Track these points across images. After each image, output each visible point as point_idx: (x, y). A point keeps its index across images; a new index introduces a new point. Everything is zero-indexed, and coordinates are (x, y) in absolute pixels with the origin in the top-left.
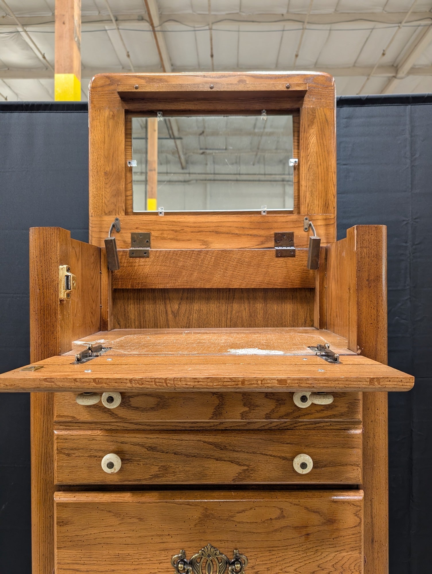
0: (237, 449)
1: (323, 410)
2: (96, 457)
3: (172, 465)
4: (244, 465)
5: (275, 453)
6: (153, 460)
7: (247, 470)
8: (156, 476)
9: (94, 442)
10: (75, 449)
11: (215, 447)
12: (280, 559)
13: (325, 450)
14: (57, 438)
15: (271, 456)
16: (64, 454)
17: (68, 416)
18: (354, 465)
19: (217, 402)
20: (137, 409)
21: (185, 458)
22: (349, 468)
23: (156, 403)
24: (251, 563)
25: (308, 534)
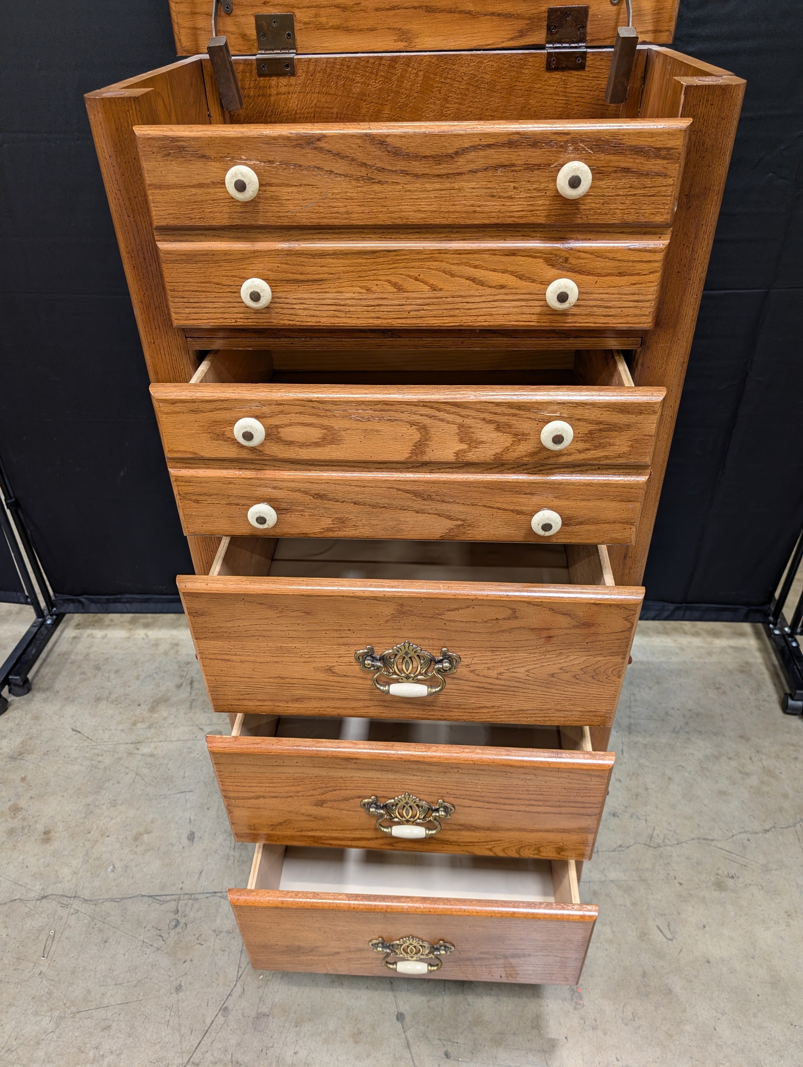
0: (447, 499)
1: (588, 449)
2: (238, 505)
3: (351, 516)
4: (457, 520)
5: (505, 506)
6: (322, 511)
7: (463, 525)
8: (329, 530)
9: (232, 486)
10: (205, 494)
11: (415, 496)
13: (585, 503)
14: (176, 480)
15: (499, 509)
16: (190, 500)
17: (186, 452)
18: (627, 523)
19: (417, 436)
20: (290, 443)
21: (370, 509)
22: (618, 526)
23: (320, 436)
24: (465, 661)
25: (550, 637)
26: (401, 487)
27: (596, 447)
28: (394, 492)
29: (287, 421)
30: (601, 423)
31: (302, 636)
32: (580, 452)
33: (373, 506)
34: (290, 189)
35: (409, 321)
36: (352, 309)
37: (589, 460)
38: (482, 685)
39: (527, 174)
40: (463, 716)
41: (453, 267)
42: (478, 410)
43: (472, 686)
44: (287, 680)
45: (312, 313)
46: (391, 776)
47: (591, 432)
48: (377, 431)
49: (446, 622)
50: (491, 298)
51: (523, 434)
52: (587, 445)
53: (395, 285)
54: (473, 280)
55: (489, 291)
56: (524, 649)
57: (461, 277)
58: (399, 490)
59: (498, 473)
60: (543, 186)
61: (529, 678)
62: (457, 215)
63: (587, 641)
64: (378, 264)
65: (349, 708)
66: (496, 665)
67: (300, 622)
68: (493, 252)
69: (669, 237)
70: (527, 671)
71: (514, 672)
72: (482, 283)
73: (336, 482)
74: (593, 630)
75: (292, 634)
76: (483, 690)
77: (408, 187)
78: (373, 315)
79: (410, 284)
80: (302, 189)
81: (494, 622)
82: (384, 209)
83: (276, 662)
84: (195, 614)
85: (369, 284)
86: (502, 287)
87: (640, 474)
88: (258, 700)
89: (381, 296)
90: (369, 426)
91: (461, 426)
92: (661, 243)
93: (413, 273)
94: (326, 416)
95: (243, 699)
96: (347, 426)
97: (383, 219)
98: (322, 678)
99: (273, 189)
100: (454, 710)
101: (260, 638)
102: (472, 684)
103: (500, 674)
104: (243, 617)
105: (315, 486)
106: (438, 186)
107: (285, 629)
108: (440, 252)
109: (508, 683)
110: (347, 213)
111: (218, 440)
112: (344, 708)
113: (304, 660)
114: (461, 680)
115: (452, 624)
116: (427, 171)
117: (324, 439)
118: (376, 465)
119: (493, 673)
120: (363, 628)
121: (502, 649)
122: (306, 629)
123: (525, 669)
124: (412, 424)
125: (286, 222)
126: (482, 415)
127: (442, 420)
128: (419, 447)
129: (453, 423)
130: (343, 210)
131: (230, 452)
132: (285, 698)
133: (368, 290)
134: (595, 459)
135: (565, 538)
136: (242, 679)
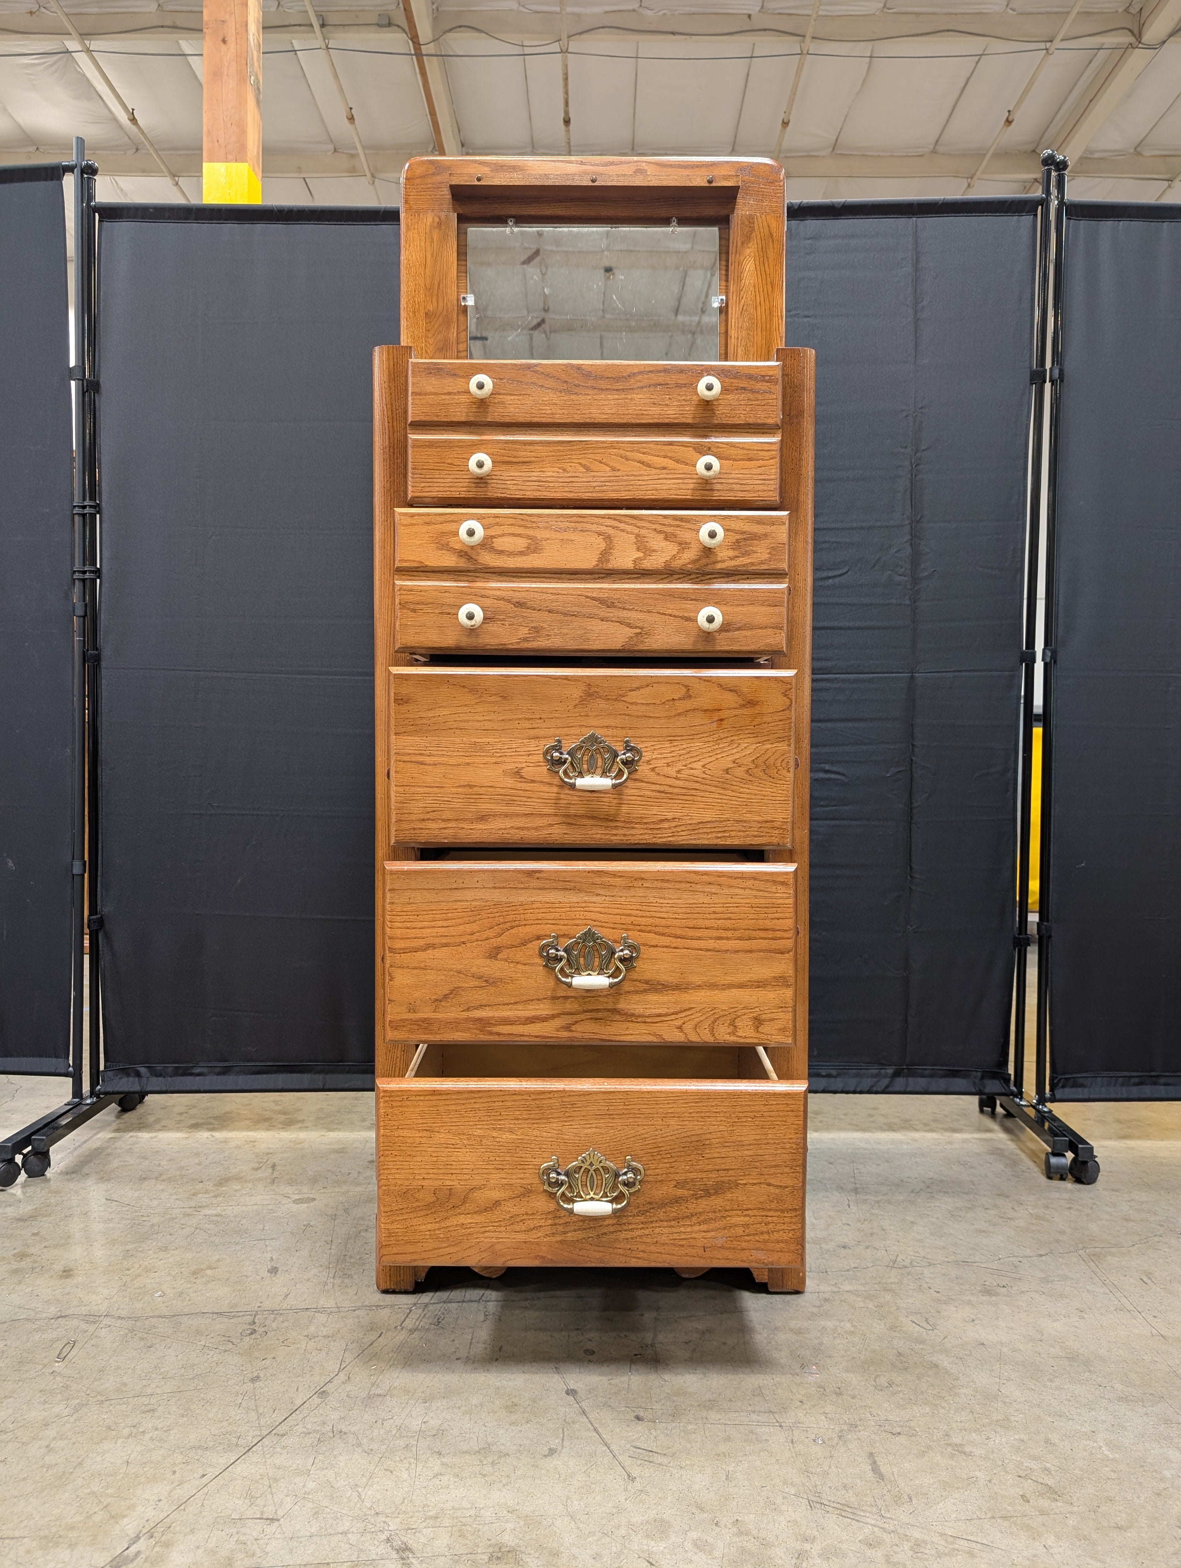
0: (627, 607)
1: (737, 557)
2: (449, 614)
3: (545, 626)
4: (636, 628)
5: (675, 613)
6: (521, 620)
7: (640, 633)
8: (525, 640)
9: (447, 594)
10: (423, 603)
11: (600, 604)
12: (684, 752)
13: (740, 608)
14: (399, 590)
15: (670, 615)
16: (409, 609)
17: (414, 561)
18: (776, 627)
19: (603, 546)
20: (501, 552)
21: (562, 617)
22: (770, 631)
23: (526, 545)
24: (647, 756)
25: (721, 720)
26: (589, 594)
27: (743, 555)
28: (583, 599)
29: (500, 533)
30: (744, 533)
31: (495, 728)
32: (731, 559)
33: (565, 614)
34: (513, 397)
35: (594, 495)
36: (551, 485)
37: (739, 566)
38: (662, 788)
39: (678, 390)
40: (645, 834)
41: (628, 453)
42: (650, 522)
43: (653, 791)
44: (476, 789)
45: (520, 487)
46: (574, 898)
47: (738, 541)
48: (572, 541)
49: (628, 705)
50: (656, 476)
51: (686, 543)
52: (736, 553)
53: (584, 466)
54: (643, 463)
55: (654, 471)
56: (699, 736)
57: (634, 460)
58: (587, 597)
59: (668, 583)
60: (689, 397)
61: (705, 776)
62: (630, 416)
63: (754, 723)
64: (572, 450)
65: (533, 828)
66: (674, 759)
67: (496, 709)
68: (657, 443)
69: (780, 435)
70: (703, 766)
71: (691, 769)
72: (649, 466)
73: (535, 591)
74: (757, 709)
75: (488, 725)
76: (663, 795)
77: (596, 397)
78: (567, 489)
79: (596, 466)
80: (521, 397)
81: (671, 703)
82: (579, 412)
83: (468, 764)
84: (400, 702)
85: (564, 465)
86: (664, 468)
87: (781, 583)
88: (443, 820)
89: (574, 474)
90: (565, 536)
91: (637, 536)
92: (776, 439)
93: (598, 457)
94: (532, 527)
95: (428, 819)
96: (548, 536)
97: (578, 419)
98: (509, 786)
99: (501, 397)
100: (637, 826)
101: (458, 732)
102: (653, 787)
103: (678, 772)
104: (444, 704)
105: (517, 594)
106: (616, 397)
107: (482, 718)
108: (618, 442)
109: (687, 784)
110: (552, 414)
111: (442, 550)
112: (528, 829)
113: (494, 760)
114: (642, 781)
115: (634, 707)
116: (609, 387)
117: (528, 548)
118: (568, 576)
119: (672, 771)
120: (553, 715)
121: (679, 738)
122: (501, 718)
123: (702, 764)
124: (599, 534)
125: (507, 420)
126: (654, 526)
127: (623, 531)
128: (605, 555)
129: (632, 533)
130: (550, 412)
131: (449, 561)
132: (470, 816)
133: (564, 470)
134: (744, 565)
135: (728, 645)
136: (431, 790)
